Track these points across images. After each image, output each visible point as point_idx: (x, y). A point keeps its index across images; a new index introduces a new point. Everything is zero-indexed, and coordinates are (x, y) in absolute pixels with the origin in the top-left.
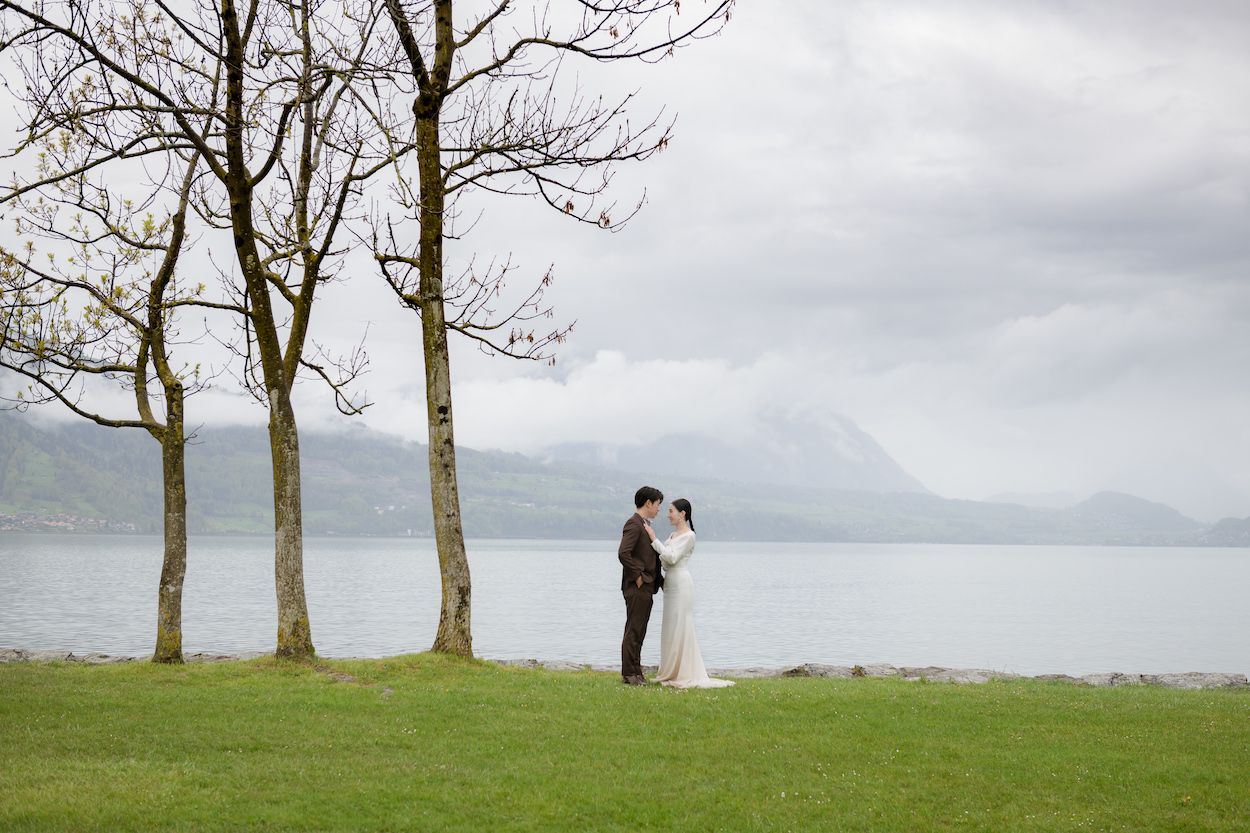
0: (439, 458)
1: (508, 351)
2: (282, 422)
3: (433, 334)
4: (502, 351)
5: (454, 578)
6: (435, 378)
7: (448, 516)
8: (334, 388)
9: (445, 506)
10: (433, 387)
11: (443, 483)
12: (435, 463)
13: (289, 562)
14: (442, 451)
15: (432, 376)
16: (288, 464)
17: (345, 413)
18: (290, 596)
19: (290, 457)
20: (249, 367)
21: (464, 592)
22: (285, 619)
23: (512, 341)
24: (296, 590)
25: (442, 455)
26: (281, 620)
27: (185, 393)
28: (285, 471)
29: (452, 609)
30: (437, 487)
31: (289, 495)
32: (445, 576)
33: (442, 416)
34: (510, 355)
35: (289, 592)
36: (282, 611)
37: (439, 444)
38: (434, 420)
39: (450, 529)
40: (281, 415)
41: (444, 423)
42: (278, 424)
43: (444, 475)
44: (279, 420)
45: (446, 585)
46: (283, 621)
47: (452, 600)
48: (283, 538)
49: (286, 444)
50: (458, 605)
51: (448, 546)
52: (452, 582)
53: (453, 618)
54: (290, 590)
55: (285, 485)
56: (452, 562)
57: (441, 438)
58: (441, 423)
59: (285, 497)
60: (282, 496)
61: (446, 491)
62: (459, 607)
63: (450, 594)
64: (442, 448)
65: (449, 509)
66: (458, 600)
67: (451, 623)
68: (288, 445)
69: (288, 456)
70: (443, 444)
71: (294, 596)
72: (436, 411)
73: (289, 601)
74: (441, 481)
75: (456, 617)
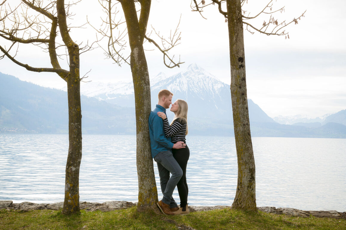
0: (239, 89)
2: (140, 68)
3: (235, 12)
5: (247, 163)
6: (236, 40)
7: (244, 125)
8: (163, 52)
9: (242, 119)
10: (235, 45)
11: (241, 105)
12: (236, 93)
13: (145, 153)
14: (240, 85)
16: (145, 93)
17: (169, 67)
18: (146, 173)
21: (252, 171)
22: (143, 187)
24: (150, 170)
25: (240, 87)
26: (140, 188)
27: (80, 51)
28: (143, 97)
29: (246, 182)
30: (237, 107)
31: (145, 112)
32: (241, 161)
33: (240, 63)
35: (146, 171)
36: (141, 183)
37: (239, 80)
38: (236, 66)
39: (245, 133)
40: (140, 64)
41: (241, 68)
42: (138, 69)
43: (242, 100)
44: (139, 66)
45: (242, 167)
46: (142, 188)
47: (245, 177)
48: (142, 138)
49: (143, 81)
50: (249, 179)
51: (244, 143)
52: (246, 165)
53: (246, 188)
54: (146, 170)
55: (143, 106)
56: (246, 153)
57: (240, 77)
58: (240, 68)
59: (143, 113)
60: (141, 112)
61: (243, 110)
62: (250, 181)
63: (244, 173)
64: (240, 83)
65: (244, 120)
66: (249, 176)
67: (245, 191)
68: (145, 82)
69: (144, 88)
70: (241, 81)
71: (148, 173)
72: (237, 60)
73: (146, 177)
74: (240, 103)
75: (248, 187)
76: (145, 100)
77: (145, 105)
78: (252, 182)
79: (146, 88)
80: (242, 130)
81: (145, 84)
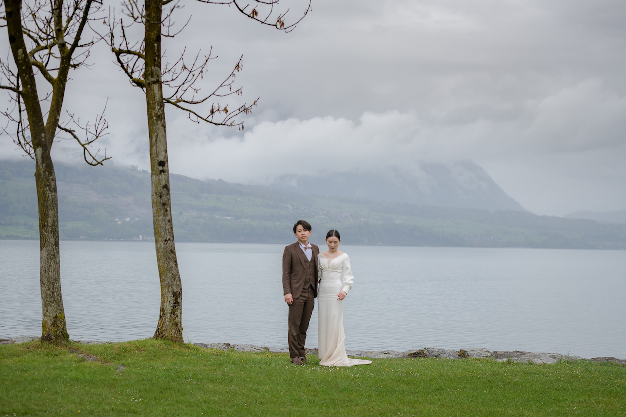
0: (159, 198)
1: (209, 119)
2: (44, 172)
3: (154, 108)
4: (206, 120)
5: (169, 286)
6: (156, 141)
7: (166, 241)
8: (83, 145)
9: (163, 233)
10: (155, 147)
11: (162, 217)
12: (156, 203)
13: (50, 273)
14: (161, 193)
15: (154, 139)
16: (50, 202)
17: (91, 164)
18: (51, 297)
19: (50, 197)
20: (20, 129)
21: (177, 296)
22: (47, 314)
23: (212, 112)
24: (55, 294)
25: (161, 197)
26: (44, 315)
28: (47, 207)
29: (168, 308)
30: (157, 220)
31: (49, 225)
32: (163, 284)
33: (161, 168)
34: (211, 122)
35: (50, 295)
36: (45, 309)
37: (159, 188)
38: (156, 171)
39: (167, 251)
40: (43, 167)
41: (162, 173)
42: (42, 173)
43: (162, 211)
44: (42, 170)
45: (164, 291)
46: (46, 316)
47: (168, 301)
48: (46, 256)
49: (47, 188)
50: (172, 305)
51: (166, 262)
52: (168, 288)
53: (169, 315)
54: (51, 293)
55: (47, 218)
56: (168, 274)
57: (160, 184)
58: (160, 173)
59: (47, 226)
60: (45, 225)
61: (164, 223)
62: (173, 306)
63: (167, 297)
64: (161, 191)
65: (166, 235)
66: (172, 301)
67: (167, 318)
68: (49, 188)
69: (49, 196)
70: (162, 189)
71: (54, 298)
72: (157, 164)
73: (50, 302)
74: (161, 215)
75: (171, 314)
76: (50, 210)
77: (50, 216)
78: (177, 308)
79: (52, 196)
80: (163, 247)
81: (50, 191)
